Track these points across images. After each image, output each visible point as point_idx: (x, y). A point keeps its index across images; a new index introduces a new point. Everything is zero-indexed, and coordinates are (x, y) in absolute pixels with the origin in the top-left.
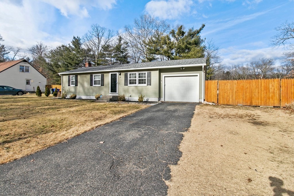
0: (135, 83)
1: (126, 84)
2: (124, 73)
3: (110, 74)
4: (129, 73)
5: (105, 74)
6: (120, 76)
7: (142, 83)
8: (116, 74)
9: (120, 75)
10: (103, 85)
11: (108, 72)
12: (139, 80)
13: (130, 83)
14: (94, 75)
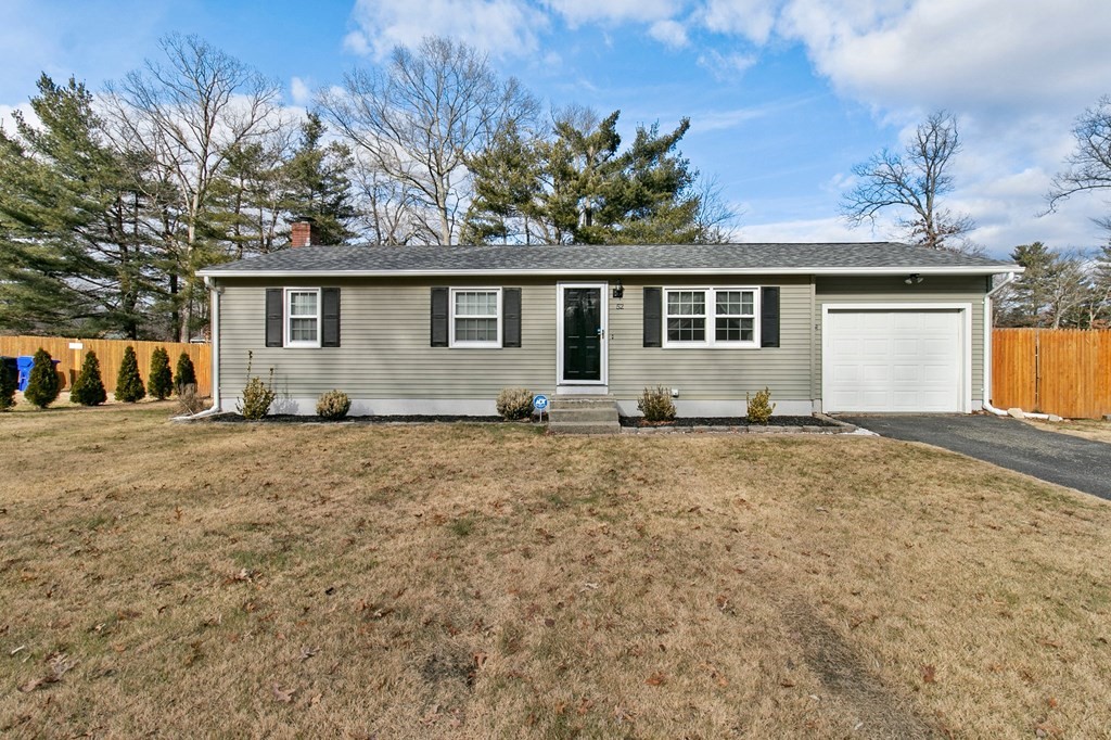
0: (700, 336)
1: (651, 340)
2: (642, 287)
3: (560, 288)
4: (665, 290)
5: (527, 292)
6: (618, 301)
7: (734, 336)
8: (599, 289)
9: (618, 294)
10: (512, 340)
11: (552, 280)
12: (720, 323)
13: (673, 336)
14: (452, 291)
